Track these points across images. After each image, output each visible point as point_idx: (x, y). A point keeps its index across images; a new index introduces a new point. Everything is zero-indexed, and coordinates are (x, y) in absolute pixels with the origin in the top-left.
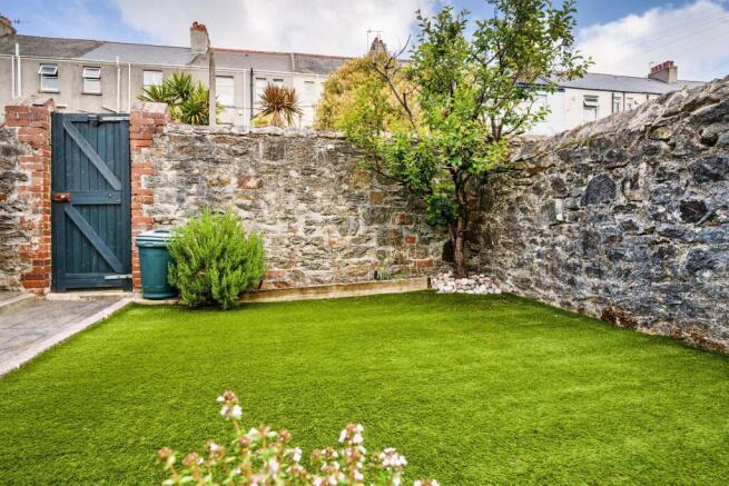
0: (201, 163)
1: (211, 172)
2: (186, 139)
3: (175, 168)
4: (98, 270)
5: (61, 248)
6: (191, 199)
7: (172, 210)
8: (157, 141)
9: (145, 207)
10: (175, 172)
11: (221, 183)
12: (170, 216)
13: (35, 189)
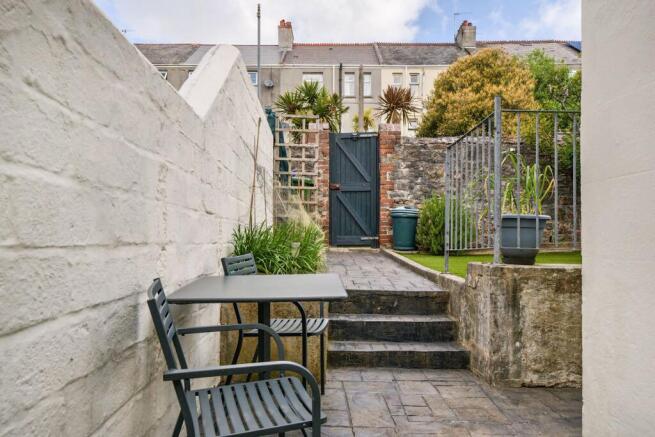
0: (424, 163)
1: (431, 169)
2: (415, 147)
3: (408, 167)
4: (355, 234)
5: (335, 219)
6: (418, 187)
7: (406, 195)
8: (397, 149)
9: (389, 192)
10: (407, 169)
11: (438, 176)
12: (405, 198)
13: (323, 182)
